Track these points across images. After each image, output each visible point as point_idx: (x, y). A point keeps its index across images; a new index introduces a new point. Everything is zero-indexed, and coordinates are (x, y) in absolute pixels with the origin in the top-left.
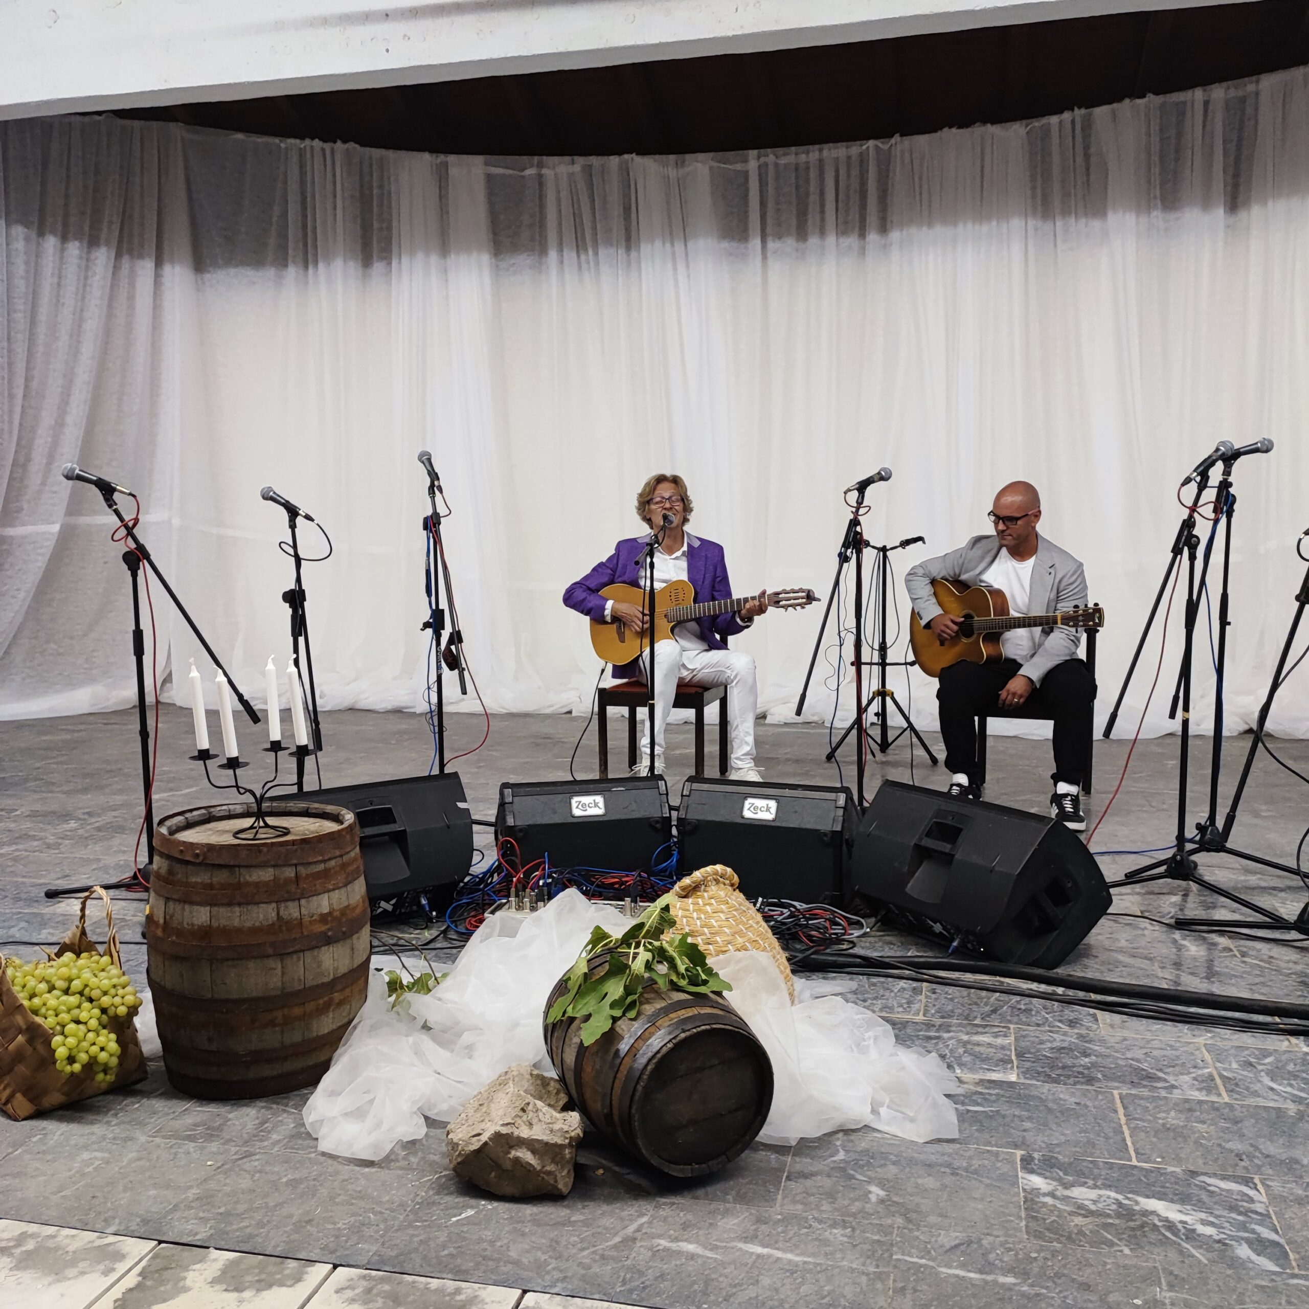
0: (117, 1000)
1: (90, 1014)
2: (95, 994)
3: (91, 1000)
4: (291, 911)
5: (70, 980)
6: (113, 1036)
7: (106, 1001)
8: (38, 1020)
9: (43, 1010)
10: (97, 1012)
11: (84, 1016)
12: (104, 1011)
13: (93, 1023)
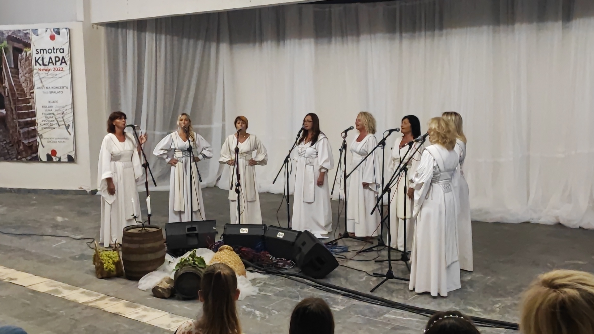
0: (115, 259)
1: (111, 261)
2: (112, 258)
3: (112, 259)
4: (142, 246)
5: (109, 255)
6: (114, 266)
7: (113, 259)
8: (102, 261)
9: (104, 260)
10: (112, 261)
11: (110, 261)
12: (113, 261)
13: (111, 263)
